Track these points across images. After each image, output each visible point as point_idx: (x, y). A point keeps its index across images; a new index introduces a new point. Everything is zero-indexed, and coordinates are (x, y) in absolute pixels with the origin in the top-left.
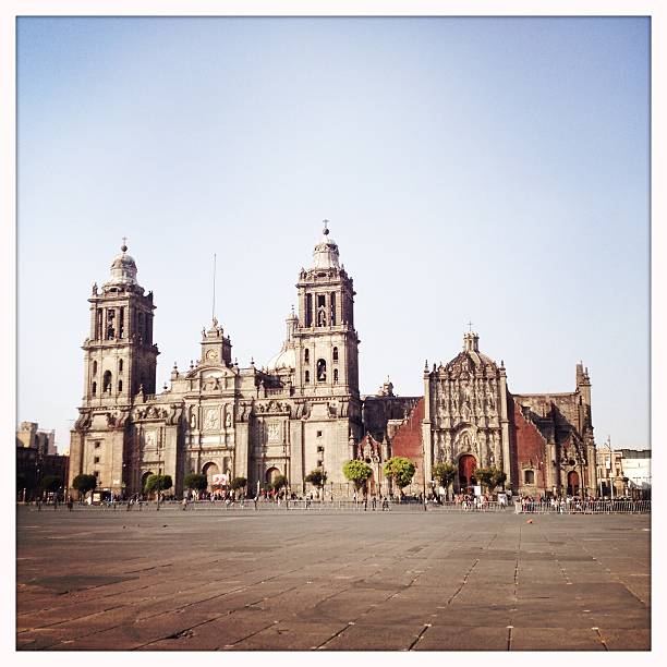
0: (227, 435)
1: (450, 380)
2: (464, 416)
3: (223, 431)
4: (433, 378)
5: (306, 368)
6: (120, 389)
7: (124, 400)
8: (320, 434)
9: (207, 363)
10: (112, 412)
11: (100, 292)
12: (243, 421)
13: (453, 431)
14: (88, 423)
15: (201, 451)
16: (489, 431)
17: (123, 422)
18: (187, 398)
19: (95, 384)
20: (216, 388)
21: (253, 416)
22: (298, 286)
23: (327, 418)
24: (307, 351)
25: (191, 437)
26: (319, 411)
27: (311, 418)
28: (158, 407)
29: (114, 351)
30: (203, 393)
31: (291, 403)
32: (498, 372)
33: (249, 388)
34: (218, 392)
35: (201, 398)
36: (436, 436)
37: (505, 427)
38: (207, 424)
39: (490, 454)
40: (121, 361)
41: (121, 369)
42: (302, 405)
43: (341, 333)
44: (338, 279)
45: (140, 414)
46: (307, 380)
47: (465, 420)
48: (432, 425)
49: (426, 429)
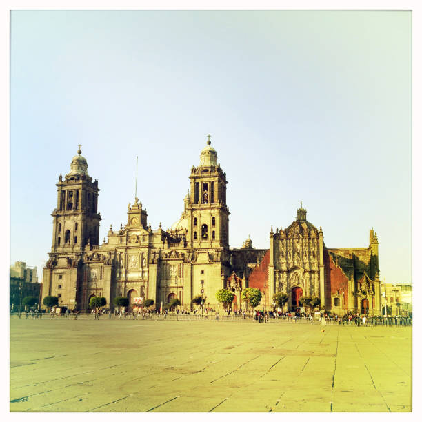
0: (143, 272)
1: (287, 239)
2: (296, 262)
3: (141, 269)
4: (276, 237)
5: (194, 230)
6: (76, 242)
7: (78, 249)
8: (202, 272)
9: (131, 226)
10: (70, 256)
11: (64, 179)
12: (153, 263)
13: (288, 272)
14: (55, 263)
15: (127, 281)
16: (311, 272)
17: (77, 263)
18: (118, 248)
19: (60, 238)
20: (137, 242)
21: (160, 260)
22: (190, 178)
23: (207, 262)
24: (195, 219)
25: (120, 273)
26: (203, 258)
27: (197, 262)
28: (99, 253)
29: (72, 217)
30: (129, 245)
31: (185, 252)
32: (318, 234)
33: (158, 242)
34: (138, 245)
35: (127, 248)
36: (277, 275)
37: (322, 269)
38: (130, 264)
39: (312, 287)
40: (77, 224)
41: (76, 229)
42: (191, 254)
43: (218, 208)
44: (216, 173)
45: (88, 258)
46: (195, 238)
47: (296, 265)
48: (275, 268)
49: (271, 270)
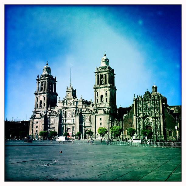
0: (73, 120)
1: (143, 101)
2: (147, 113)
3: (72, 118)
4: (137, 101)
5: (97, 98)
6: (44, 106)
7: (45, 109)
8: (101, 119)
9: (68, 97)
10: (42, 113)
12: (77, 115)
13: (144, 118)
14: (35, 116)
15: (66, 125)
16: (156, 118)
17: (44, 116)
18: (62, 108)
19: (37, 104)
20: (71, 105)
21: (81, 114)
22: (95, 73)
23: (103, 114)
24: (98, 93)
25: (63, 120)
26: (100, 112)
27: (98, 114)
28: (54, 111)
29: (43, 94)
30: (67, 107)
31: (92, 109)
32: (159, 98)
33: (80, 105)
34: (71, 106)
36: (138, 120)
37: (162, 116)
38: (68, 116)
39: (156, 125)
40: (45, 98)
41: (44, 100)
42: (96, 110)
43: (108, 87)
44: (107, 70)
45: (49, 113)
46: (98, 102)
47: (148, 114)
48: (136, 116)
49: (134, 117)
